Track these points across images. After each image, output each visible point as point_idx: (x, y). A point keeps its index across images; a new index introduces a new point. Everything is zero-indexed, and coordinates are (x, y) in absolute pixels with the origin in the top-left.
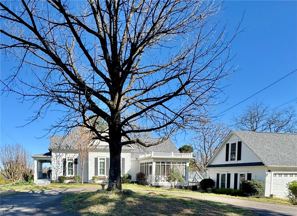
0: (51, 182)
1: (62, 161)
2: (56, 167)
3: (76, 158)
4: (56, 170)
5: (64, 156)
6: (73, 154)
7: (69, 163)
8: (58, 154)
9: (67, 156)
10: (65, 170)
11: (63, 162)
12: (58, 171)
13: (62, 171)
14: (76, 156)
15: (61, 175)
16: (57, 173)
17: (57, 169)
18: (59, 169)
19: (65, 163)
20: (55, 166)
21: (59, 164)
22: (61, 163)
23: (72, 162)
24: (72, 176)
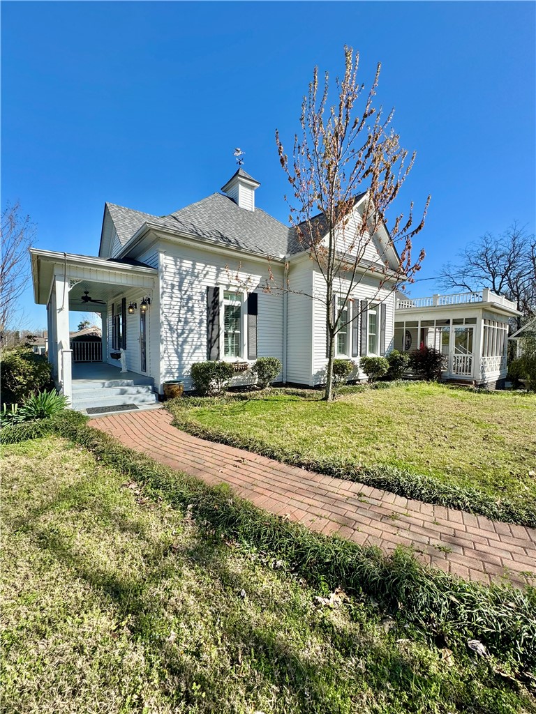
0: (161, 399)
1: (202, 300)
2: (179, 321)
3: (252, 291)
4: (179, 336)
5: (209, 276)
6: (243, 276)
7: (228, 308)
8: (187, 264)
9: (221, 280)
10: (214, 336)
11: (205, 303)
12: (185, 341)
13: (204, 340)
14: (255, 281)
15: (200, 357)
16: (183, 350)
17: (183, 333)
18: (191, 331)
19: (214, 308)
20: (174, 320)
21: (191, 310)
22: (200, 307)
23: (237, 303)
24: (240, 360)
